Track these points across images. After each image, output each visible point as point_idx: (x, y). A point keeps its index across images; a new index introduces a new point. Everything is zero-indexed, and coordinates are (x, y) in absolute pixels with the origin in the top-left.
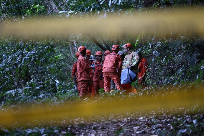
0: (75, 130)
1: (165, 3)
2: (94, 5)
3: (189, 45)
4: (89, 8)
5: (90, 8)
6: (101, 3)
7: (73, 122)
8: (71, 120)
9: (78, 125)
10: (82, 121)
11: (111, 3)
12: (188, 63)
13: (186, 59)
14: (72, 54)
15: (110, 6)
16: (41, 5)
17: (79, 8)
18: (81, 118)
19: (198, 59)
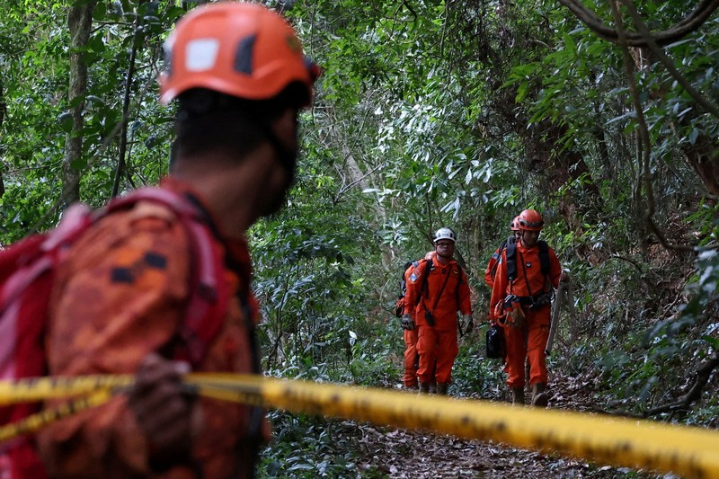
0: (389, 460)
1: (582, 187)
2: (436, 180)
3: (630, 278)
4: (425, 185)
5: (428, 186)
6: (450, 177)
7: (385, 440)
8: (381, 436)
9: (394, 447)
10: (403, 437)
11: (471, 178)
12: (625, 314)
13: (622, 307)
14: (384, 263)
15: (467, 182)
16: (327, 175)
17: (404, 185)
18: (403, 432)
19: (646, 308)
